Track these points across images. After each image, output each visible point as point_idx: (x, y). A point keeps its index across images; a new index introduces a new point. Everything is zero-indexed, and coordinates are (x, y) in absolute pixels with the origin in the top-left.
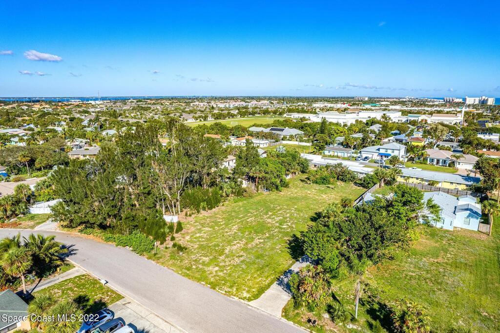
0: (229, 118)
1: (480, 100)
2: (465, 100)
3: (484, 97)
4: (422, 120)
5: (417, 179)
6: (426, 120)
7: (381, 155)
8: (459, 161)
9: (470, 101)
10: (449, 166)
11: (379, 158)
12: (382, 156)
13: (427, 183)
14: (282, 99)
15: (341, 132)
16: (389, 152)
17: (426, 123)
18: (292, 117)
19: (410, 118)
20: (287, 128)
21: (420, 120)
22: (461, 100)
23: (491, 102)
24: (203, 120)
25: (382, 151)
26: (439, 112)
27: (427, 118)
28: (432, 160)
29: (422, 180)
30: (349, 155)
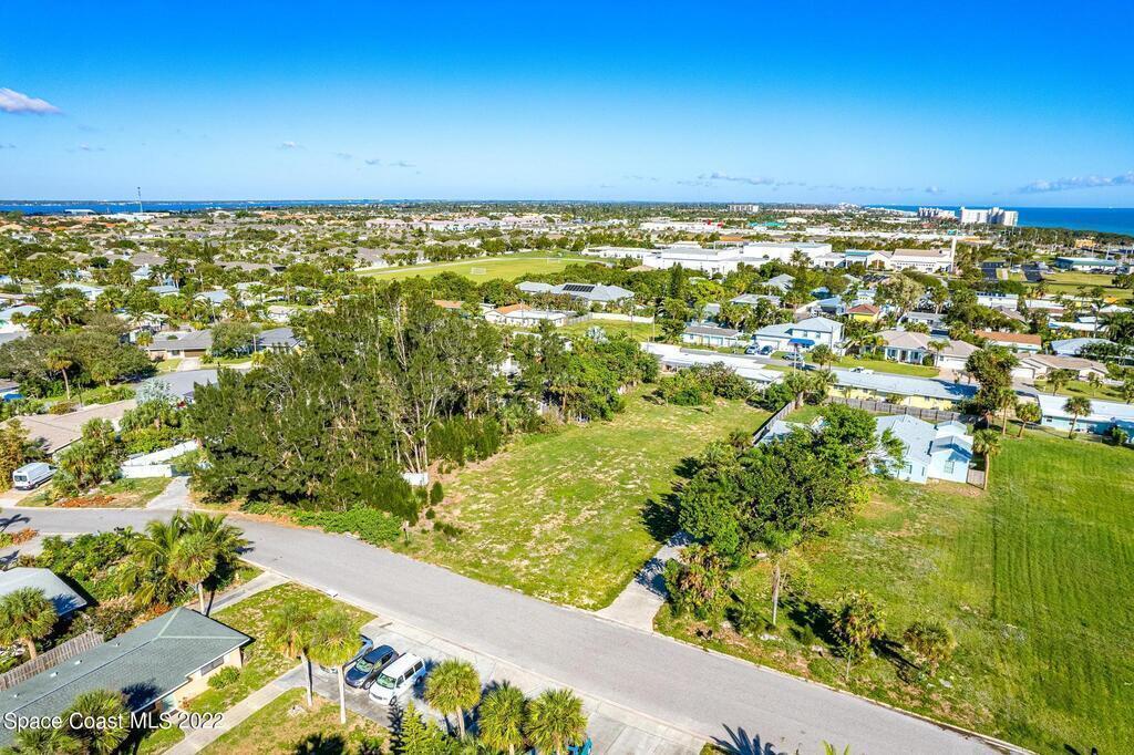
0: (463, 257)
1: (988, 216)
2: (959, 213)
3: (996, 210)
4: (875, 263)
5: (865, 390)
6: (882, 263)
7: (796, 343)
8: (941, 353)
9: (969, 217)
10: (924, 363)
11: (791, 349)
12: (796, 345)
13: (883, 399)
14: (572, 210)
15: (713, 293)
16: (811, 336)
17: (882, 268)
18: (601, 254)
19: (848, 259)
20: (599, 284)
21: (869, 263)
22: (952, 215)
23: (1010, 219)
24: (405, 263)
25: (797, 335)
26: (908, 244)
27: (883, 259)
28: (894, 352)
29: (875, 392)
30: (732, 342)
